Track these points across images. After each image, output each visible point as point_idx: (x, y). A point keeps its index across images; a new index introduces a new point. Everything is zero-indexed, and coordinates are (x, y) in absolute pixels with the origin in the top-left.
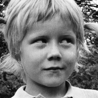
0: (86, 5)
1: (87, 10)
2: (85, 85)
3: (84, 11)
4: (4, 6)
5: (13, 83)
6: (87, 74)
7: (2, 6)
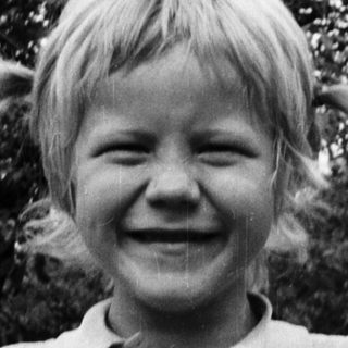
0: (331, 27)
1: (336, 46)
2: (320, 309)
3: (323, 48)
4: (46, 23)
5: (72, 291)
6: (330, 266)
7: (41, 23)
